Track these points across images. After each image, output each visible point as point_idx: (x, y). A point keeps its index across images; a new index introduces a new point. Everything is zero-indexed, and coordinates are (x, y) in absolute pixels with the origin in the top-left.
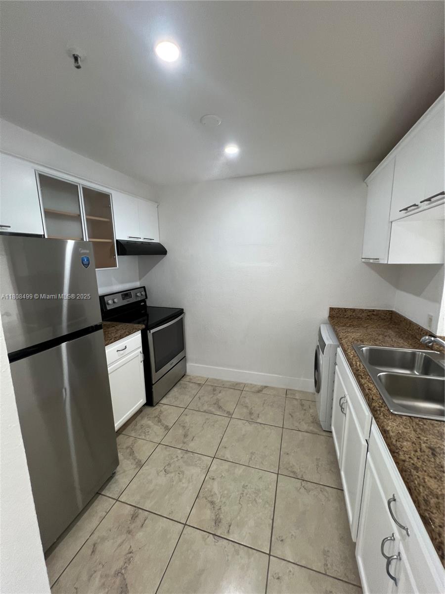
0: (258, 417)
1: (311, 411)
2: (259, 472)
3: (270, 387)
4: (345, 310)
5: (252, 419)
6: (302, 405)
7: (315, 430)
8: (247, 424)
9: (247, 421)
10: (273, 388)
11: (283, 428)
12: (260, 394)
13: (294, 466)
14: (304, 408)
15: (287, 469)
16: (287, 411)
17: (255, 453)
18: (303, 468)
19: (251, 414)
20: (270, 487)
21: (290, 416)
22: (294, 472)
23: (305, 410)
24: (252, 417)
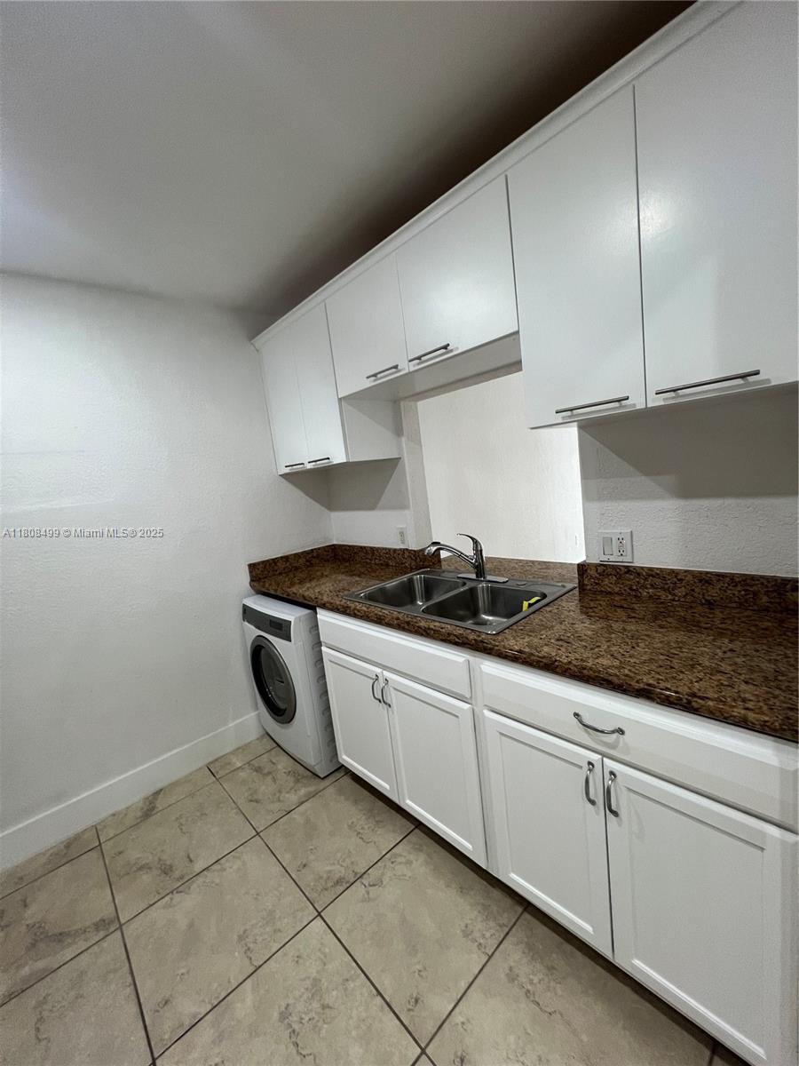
0: (191, 861)
1: (279, 767)
2: (285, 955)
3: (167, 787)
4: (275, 561)
5: (182, 877)
6: (258, 770)
7: (312, 789)
8: (177, 897)
9: (172, 892)
10: (174, 785)
11: (258, 834)
12: (155, 818)
13: (330, 872)
14: (266, 771)
15: (326, 889)
16: (242, 802)
17: (245, 931)
18: (344, 861)
19: (167, 870)
20: (327, 950)
21: (255, 804)
22: (338, 882)
23: (269, 773)
24: (177, 874)
